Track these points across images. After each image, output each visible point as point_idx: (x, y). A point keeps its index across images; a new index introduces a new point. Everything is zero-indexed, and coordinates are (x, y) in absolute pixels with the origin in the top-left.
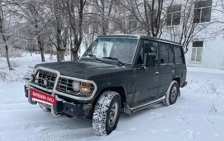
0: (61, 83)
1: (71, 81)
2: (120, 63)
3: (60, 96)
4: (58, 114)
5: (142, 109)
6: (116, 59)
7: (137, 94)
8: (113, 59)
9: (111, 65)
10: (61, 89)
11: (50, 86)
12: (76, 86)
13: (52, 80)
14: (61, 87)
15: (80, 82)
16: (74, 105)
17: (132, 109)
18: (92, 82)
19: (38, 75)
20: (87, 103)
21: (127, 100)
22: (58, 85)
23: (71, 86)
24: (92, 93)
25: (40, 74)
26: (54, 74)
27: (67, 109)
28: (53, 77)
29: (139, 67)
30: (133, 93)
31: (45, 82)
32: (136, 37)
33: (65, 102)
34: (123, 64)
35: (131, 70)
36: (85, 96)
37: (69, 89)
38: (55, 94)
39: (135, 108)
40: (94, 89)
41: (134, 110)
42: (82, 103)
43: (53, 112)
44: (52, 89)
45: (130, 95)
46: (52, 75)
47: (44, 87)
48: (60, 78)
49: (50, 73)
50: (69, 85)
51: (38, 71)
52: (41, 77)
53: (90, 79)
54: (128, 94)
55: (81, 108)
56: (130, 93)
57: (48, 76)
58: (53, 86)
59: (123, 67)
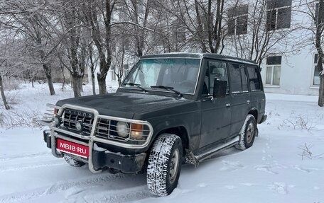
0: (101, 125)
1: (114, 122)
2: (177, 93)
3: (100, 145)
4: (99, 169)
5: (210, 156)
6: (172, 88)
7: (203, 136)
8: (166, 88)
9: (165, 97)
10: (100, 134)
11: (86, 130)
12: (122, 130)
13: (85, 121)
14: (100, 131)
15: (129, 124)
16: (123, 156)
17: (197, 157)
18: (146, 123)
19: (63, 117)
20: (139, 152)
21: (191, 145)
22: (96, 130)
23: (115, 129)
24: (146, 138)
25: (66, 114)
27: (112, 161)
28: (88, 118)
29: (204, 97)
30: (198, 135)
31: (78, 126)
32: (197, 56)
33: (107, 152)
34: (182, 95)
35: (195, 103)
36: (137, 143)
37: (112, 133)
38: (95, 142)
39: (201, 156)
40: (149, 132)
41: (200, 158)
42: (133, 153)
43: (91, 166)
44: (89, 135)
45: (195, 138)
46: (84, 115)
47: (78, 132)
48: (99, 119)
49: (82, 112)
50: (112, 128)
51: (64, 109)
52: (68, 118)
53: (142, 118)
54: (191, 136)
55: (133, 159)
56: (194, 135)
57: (79, 117)
58: (89, 131)
59: (182, 99)
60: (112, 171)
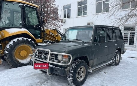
0: (52, 56)
1: (57, 55)
2: (83, 42)
3: (51, 64)
4: (51, 74)
5: (99, 69)
6: (81, 40)
7: (95, 60)
8: (79, 40)
9: (78, 44)
10: (51, 60)
11: (46, 58)
12: (60, 58)
13: (46, 55)
14: (51, 58)
15: (62, 55)
16: (60, 68)
17: (93, 69)
18: (69, 55)
19: (37, 53)
20: (67, 67)
21: (90, 64)
22: (50, 58)
24: (69, 61)
25: (38, 52)
26: (47, 52)
27: (56, 71)
28: (47, 53)
29: (95, 43)
30: (93, 59)
31: (43, 56)
32: (92, 26)
33: (54, 67)
35: (91, 46)
36: (66, 63)
37: (56, 59)
38: (49, 63)
39: (95, 69)
40: (71, 58)
41: (95, 70)
42: (64, 67)
43: (48, 73)
44: (47, 60)
45: (91, 61)
47: (42, 59)
48: (51, 54)
50: (56, 57)
51: (38, 50)
52: (39, 54)
53: (68, 52)
55: (64, 70)
56: (91, 60)
57: (43, 53)
58: (47, 59)
59: (86, 44)
60: (56, 75)
